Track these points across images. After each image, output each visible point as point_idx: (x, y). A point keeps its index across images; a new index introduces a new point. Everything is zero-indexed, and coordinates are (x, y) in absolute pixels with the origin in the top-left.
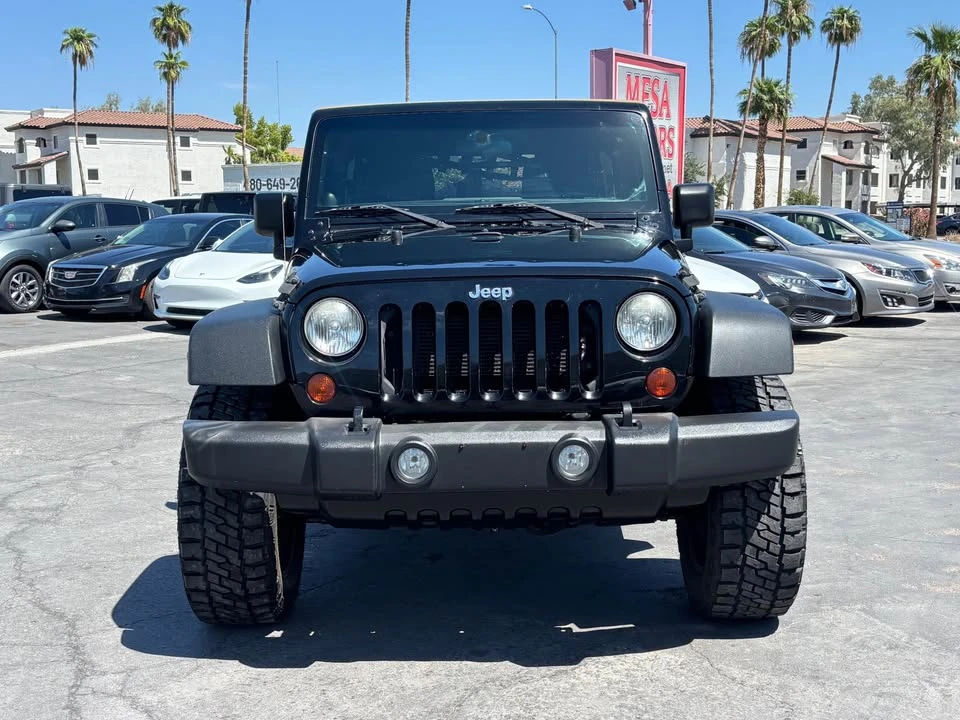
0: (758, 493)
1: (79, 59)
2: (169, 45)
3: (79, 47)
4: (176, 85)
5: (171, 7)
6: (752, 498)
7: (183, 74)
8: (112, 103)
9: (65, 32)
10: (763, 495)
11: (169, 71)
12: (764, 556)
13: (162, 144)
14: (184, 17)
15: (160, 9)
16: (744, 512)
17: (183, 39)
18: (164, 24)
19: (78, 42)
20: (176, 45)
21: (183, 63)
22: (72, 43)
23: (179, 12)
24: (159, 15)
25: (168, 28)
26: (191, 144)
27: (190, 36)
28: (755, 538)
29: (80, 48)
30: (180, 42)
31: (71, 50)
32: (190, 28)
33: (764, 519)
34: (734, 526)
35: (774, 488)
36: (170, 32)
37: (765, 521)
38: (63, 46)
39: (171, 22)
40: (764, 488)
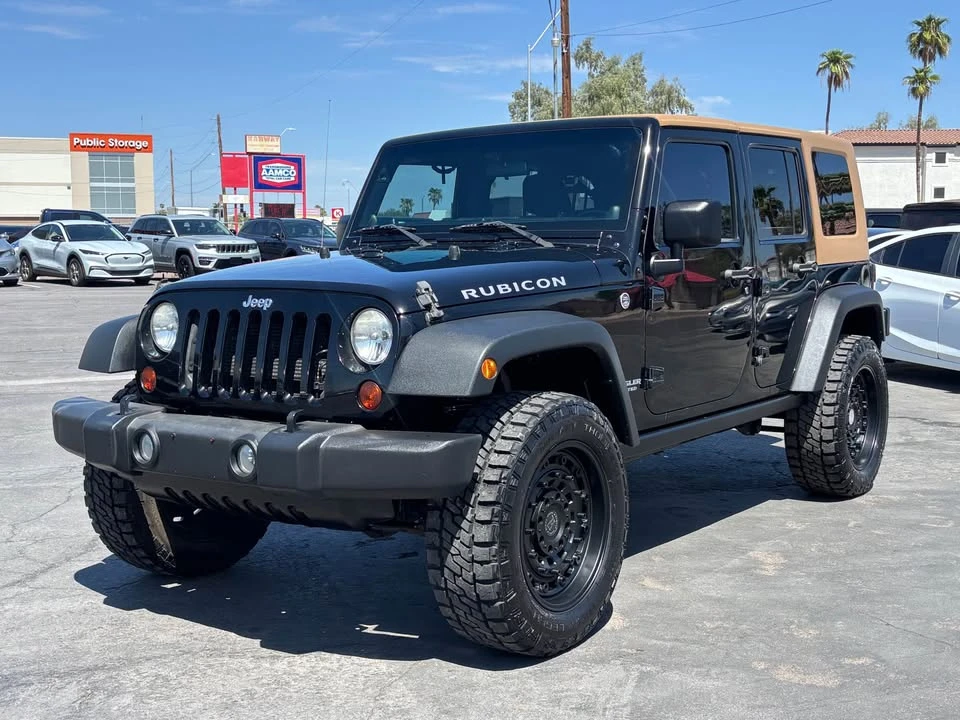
0: (453, 515)
1: (835, 81)
2: (924, 60)
3: (835, 70)
4: (925, 100)
5: (930, 20)
6: (448, 520)
7: (933, 89)
8: (882, 121)
9: (823, 55)
10: (457, 518)
11: (919, 85)
12: (459, 581)
13: (911, 161)
14: (944, 29)
15: (919, 24)
16: (440, 532)
17: (941, 52)
18: (920, 38)
19: (834, 65)
20: (932, 58)
21: (935, 77)
22: (828, 65)
23: (938, 23)
24: (917, 29)
25: (926, 42)
26: (947, 160)
27: (948, 49)
28: (449, 561)
29: (837, 69)
30: (937, 56)
31: (827, 73)
32: (949, 40)
33: (456, 543)
34: (432, 547)
35: (466, 514)
36: (927, 45)
37: (457, 546)
38: (820, 69)
39: (927, 36)
40: (459, 512)
